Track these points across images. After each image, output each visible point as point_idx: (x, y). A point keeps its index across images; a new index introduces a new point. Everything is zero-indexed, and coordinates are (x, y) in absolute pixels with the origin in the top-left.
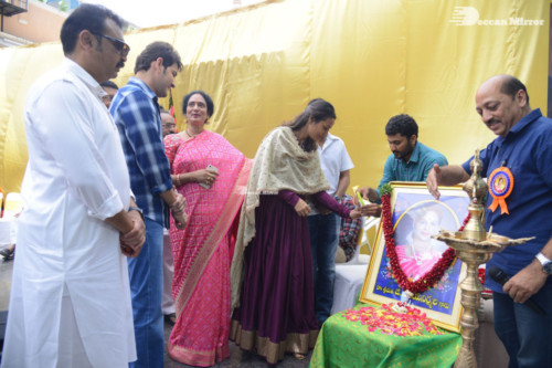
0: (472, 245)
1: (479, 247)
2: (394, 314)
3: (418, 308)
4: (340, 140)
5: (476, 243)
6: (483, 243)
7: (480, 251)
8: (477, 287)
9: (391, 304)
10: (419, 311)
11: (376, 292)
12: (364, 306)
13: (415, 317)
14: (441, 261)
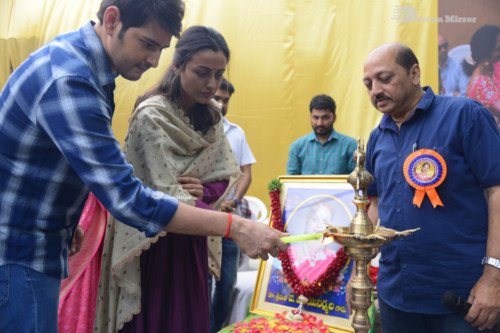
0: (358, 240)
1: (365, 241)
2: (287, 324)
3: (313, 314)
4: (239, 128)
5: (362, 237)
6: (369, 237)
7: (367, 246)
8: (367, 285)
9: (285, 313)
10: (315, 319)
11: (268, 300)
12: (255, 317)
13: (311, 325)
14: (336, 260)
